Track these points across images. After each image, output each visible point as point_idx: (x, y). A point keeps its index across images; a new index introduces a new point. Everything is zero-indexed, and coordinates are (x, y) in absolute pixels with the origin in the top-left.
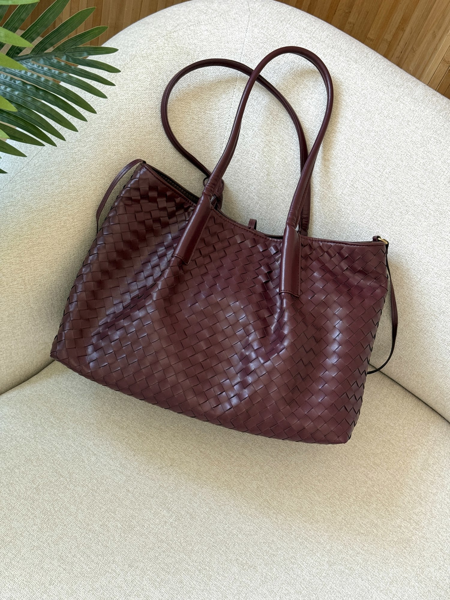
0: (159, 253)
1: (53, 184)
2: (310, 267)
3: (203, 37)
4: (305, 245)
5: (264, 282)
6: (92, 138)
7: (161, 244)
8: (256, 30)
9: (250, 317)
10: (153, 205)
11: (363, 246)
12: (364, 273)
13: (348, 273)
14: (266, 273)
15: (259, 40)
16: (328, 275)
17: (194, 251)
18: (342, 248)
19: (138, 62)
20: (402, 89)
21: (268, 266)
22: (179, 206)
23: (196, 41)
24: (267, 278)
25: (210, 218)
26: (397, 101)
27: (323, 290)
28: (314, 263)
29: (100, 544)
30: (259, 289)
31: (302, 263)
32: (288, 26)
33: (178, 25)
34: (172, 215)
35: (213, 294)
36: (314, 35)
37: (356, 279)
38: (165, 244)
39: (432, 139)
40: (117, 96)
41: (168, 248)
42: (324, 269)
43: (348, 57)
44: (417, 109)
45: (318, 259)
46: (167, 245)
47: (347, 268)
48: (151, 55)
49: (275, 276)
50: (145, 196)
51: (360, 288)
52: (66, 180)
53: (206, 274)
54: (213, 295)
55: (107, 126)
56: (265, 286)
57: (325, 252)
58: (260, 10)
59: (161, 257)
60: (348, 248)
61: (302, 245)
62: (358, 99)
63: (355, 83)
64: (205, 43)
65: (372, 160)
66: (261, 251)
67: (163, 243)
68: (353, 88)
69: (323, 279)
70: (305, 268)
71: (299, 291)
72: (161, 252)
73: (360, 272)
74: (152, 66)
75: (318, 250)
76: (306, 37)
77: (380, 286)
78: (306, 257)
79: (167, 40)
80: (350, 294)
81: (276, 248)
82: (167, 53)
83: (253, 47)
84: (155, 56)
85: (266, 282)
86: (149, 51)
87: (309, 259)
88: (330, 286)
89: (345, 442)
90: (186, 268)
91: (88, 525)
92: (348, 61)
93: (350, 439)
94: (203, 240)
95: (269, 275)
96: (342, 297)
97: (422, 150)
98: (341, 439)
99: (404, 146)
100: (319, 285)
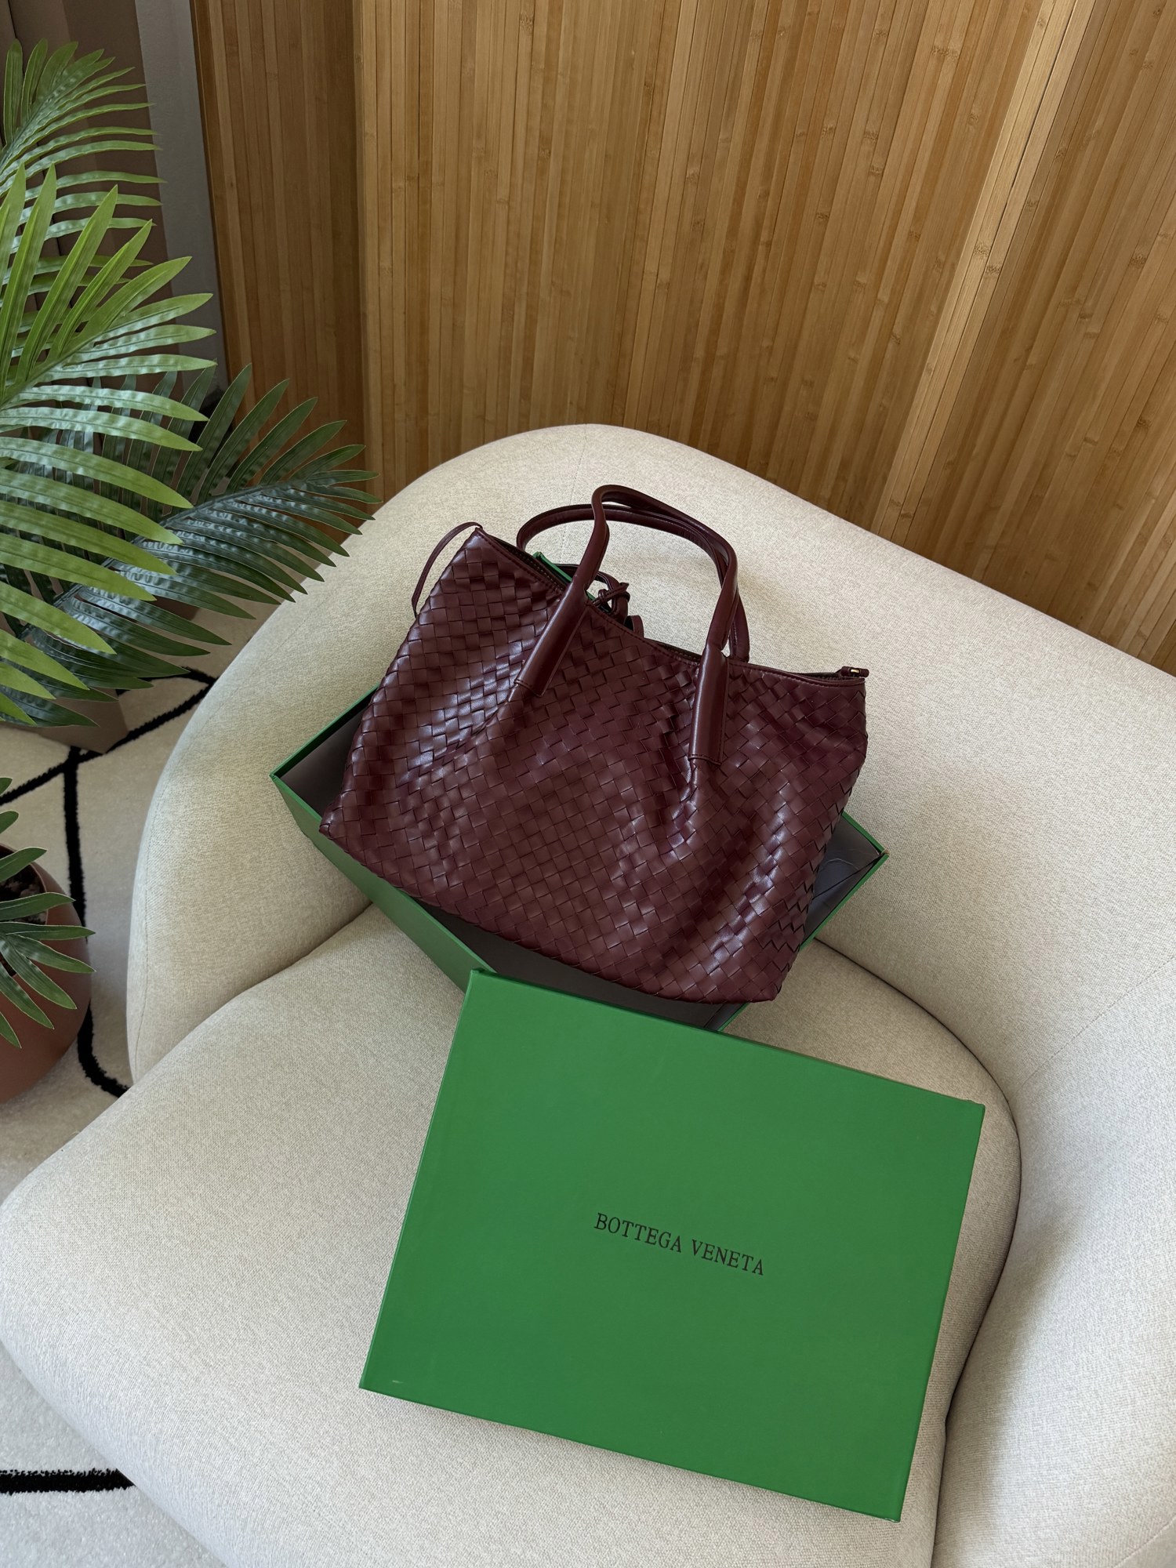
0: (486, 688)
1: (310, 672)
2: (741, 713)
3: (519, 475)
4: (736, 675)
5: (664, 732)
6: (364, 611)
7: (504, 659)
8: (593, 461)
9: (639, 791)
10: (493, 595)
11: (832, 686)
12: (830, 728)
13: (801, 726)
14: (668, 719)
15: (596, 471)
16: (770, 728)
17: (553, 674)
18: (797, 685)
19: (429, 510)
20: (803, 522)
21: (672, 706)
22: (538, 597)
23: (509, 480)
24: (670, 726)
25: (584, 618)
26: (794, 537)
27: (760, 752)
28: (750, 707)
29: (376, 1179)
30: (655, 743)
31: (729, 707)
32: (639, 453)
33: (486, 463)
34: (525, 611)
35: (581, 746)
36: (676, 463)
37: (815, 737)
38: (512, 657)
39: (847, 583)
40: (400, 554)
41: (513, 665)
42: (765, 716)
43: (724, 487)
44: (825, 545)
45: (755, 701)
46: (514, 660)
47: (803, 718)
48: (447, 500)
49: (683, 722)
50: (476, 579)
51: (822, 752)
52: (328, 667)
53: (572, 711)
54: (582, 748)
55: (385, 594)
56: (665, 738)
57: (769, 688)
58: (600, 437)
59: (500, 680)
60: (805, 685)
61: (730, 677)
62: (739, 538)
63: (734, 518)
64: (521, 482)
65: (761, 616)
66: (663, 678)
67: (509, 655)
68: (731, 524)
69: (762, 733)
70: (733, 717)
71: (722, 754)
72: (502, 672)
73: (823, 726)
74: (448, 514)
75: (758, 684)
76: (665, 466)
77: (855, 749)
78: (737, 697)
79: (469, 481)
80: (804, 760)
81: (687, 676)
82: (469, 497)
83: (588, 481)
84: (452, 502)
85: (668, 734)
86: (445, 497)
87: (741, 700)
88: (774, 746)
89: (772, 998)
90: (538, 702)
91: (360, 1153)
92: (724, 492)
93: (779, 992)
94: (569, 655)
95: (673, 722)
96: (792, 765)
97: (832, 597)
98: (766, 994)
99: (806, 594)
100: (755, 744)
